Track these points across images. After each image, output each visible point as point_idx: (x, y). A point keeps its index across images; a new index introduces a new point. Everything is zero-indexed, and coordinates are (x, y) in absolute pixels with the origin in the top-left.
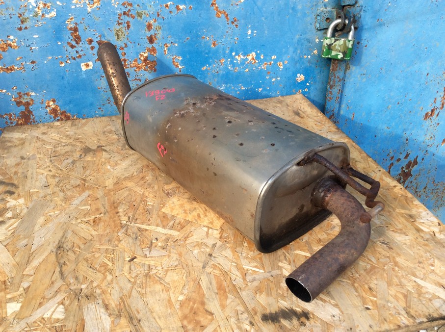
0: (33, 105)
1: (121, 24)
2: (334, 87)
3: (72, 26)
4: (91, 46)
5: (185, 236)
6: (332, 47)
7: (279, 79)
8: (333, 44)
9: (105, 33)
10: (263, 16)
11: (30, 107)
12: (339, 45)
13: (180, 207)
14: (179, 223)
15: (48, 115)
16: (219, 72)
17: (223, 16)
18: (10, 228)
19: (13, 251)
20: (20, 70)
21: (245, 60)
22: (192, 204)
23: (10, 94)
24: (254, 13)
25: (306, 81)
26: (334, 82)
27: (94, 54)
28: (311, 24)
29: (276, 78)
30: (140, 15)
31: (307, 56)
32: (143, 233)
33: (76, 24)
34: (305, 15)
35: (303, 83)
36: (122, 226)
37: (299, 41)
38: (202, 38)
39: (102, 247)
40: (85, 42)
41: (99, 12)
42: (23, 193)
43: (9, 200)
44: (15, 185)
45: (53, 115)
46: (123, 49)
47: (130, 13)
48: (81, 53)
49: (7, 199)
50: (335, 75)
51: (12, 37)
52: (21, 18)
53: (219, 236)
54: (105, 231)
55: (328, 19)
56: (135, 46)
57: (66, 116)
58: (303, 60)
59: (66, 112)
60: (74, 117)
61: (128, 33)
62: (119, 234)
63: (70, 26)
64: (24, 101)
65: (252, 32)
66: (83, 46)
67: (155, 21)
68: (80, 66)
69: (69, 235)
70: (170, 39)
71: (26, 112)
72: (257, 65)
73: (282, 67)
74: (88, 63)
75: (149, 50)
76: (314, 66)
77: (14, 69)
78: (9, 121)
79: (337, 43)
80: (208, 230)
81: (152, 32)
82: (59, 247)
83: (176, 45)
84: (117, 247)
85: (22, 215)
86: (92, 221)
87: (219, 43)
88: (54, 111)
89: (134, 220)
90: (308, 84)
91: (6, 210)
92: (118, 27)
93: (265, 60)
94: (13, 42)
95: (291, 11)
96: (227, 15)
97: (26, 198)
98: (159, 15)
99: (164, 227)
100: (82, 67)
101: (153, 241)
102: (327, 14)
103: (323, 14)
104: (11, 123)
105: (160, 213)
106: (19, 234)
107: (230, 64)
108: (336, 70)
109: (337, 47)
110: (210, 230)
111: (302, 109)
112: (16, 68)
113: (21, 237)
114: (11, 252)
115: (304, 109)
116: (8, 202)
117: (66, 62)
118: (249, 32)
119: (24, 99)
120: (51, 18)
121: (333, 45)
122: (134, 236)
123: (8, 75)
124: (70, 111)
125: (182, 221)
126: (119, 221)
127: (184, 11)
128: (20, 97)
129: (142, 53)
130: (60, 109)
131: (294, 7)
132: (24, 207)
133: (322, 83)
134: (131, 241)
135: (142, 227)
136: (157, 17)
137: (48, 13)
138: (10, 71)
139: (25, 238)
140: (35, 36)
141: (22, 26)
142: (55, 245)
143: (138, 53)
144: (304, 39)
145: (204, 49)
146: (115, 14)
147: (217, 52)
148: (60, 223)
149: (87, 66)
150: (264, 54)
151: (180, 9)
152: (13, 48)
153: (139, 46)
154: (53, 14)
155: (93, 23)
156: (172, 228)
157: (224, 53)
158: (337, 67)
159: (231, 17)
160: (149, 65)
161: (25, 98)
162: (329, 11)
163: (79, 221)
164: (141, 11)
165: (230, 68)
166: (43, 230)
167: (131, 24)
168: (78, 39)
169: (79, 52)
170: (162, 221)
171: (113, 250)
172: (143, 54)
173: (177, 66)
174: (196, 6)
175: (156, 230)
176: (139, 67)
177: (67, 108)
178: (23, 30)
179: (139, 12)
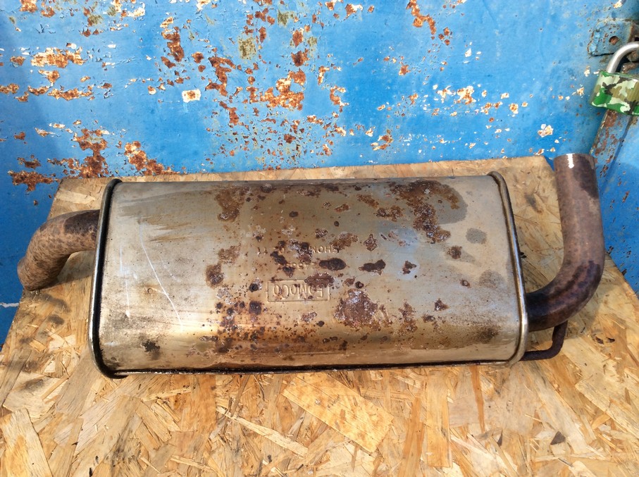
0: (106, 149)
1: (250, 31)
2: (603, 152)
3: (171, 31)
4: (199, 64)
5: (317, 459)
6: (612, 91)
7: (508, 130)
8: (615, 85)
9: (224, 46)
10: (497, 28)
11: (102, 152)
12: (626, 88)
13: (314, 390)
14: (309, 428)
15: (128, 164)
16: (406, 115)
17: (426, 25)
18: (49, 397)
19: (48, 446)
20: (86, 96)
21: (453, 98)
22: (335, 386)
23: (70, 131)
24: (482, 22)
25: (555, 136)
26: (605, 144)
27: (203, 78)
28: (581, 45)
29: (503, 128)
30: (283, 18)
31: (564, 98)
32: (250, 440)
33: (177, 28)
34: (573, 28)
35: (548, 140)
36: (218, 421)
37: (554, 71)
38: (385, 59)
39: (183, 461)
40: (191, 59)
41: (215, 11)
42: (76, 324)
43: (53, 336)
44: (66, 306)
45: (135, 166)
46: (251, 71)
47: (267, 15)
48: (183, 76)
49: (50, 334)
50: (607, 134)
51: (73, 46)
52: (89, 16)
53: (373, 468)
54: (191, 425)
55: (614, 38)
56: (271, 69)
57: (155, 167)
58: (555, 102)
59: (155, 162)
60: (168, 169)
61: (261, 48)
62: (212, 437)
63: (166, 33)
64: (91, 142)
65: (474, 54)
66: (186, 65)
67: (308, 30)
68: (180, 94)
69: (136, 425)
70: (330, 59)
71: (95, 159)
72: (472, 106)
73: (516, 112)
74: (194, 91)
75: (293, 76)
76: (573, 114)
77: (77, 95)
78: (69, 170)
79: (624, 84)
80: (356, 452)
81: (301, 47)
82: (118, 451)
83: (339, 69)
84: (206, 465)
85: (69, 370)
86: (172, 400)
87: (414, 69)
88: (138, 159)
89: (238, 409)
90: (557, 141)
91: (46, 356)
92: (245, 37)
93: (489, 98)
94: (76, 54)
95: (548, 22)
96: (433, 24)
97: (79, 337)
98: (315, 19)
99: (284, 433)
100: (184, 97)
101: (264, 462)
102: (614, 30)
103: (606, 29)
104: (73, 172)
105: (281, 400)
106: (61, 412)
107: (427, 102)
108: (612, 125)
109: (621, 91)
110: (359, 452)
111: (541, 191)
112: (80, 92)
113: (64, 417)
114: (45, 449)
115: (544, 191)
116: (52, 339)
117: (159, 88)
118: (469, 53)
119: (91, 139)
120: (137, 18)
121: (615, 87)
122: (234, 446)
123: (68, 103)
124: (162, 161)
125: (315, 423)
126: (214, 408)
127: (360, 14)
128: (87, 135)
129: (281, 80)
130: (147, 157)
131: (555, 14)
132: (74, 355)
133: (583, 140)
134: (229, 455)
135: (249, 427)
136: (311, 23)
137: (133, 10)
138: (71, 98)
139: (69, 422)
140: (111, 46)
141: (90, 28)
142: (112, 446)
143: (274, 80)
144: (565, 69)
145: (385, 77)
146: (242, 15)
147: (406, 83)
148: (125, 397)
149: (192, 95)
150: (488, 90)
151: (352, 11)
152: (75, 62)
153: (277, 69)
154: (141, 11)
155: (206, 28)
156: (296, 437)
157: (419, 86)
158: (614, 121)
159: (439, 28)
160: (291, 100)
161: (94, 137)
162: (619, 26)
163: (153, 397)
164: (285, 12)
165: (425, 109)
166: (98, 409)
167: (267, 33)
168: (179, 54)
169: (180, 73)
170: (282, 419)
171: (200, 470)
172: (283, 81)
173: (337, 102)
174: (382, 6)
175: (270, 438)
176: (274, 102)
177: (157, 157)
178: (91, 36)
179: (282, 13)
